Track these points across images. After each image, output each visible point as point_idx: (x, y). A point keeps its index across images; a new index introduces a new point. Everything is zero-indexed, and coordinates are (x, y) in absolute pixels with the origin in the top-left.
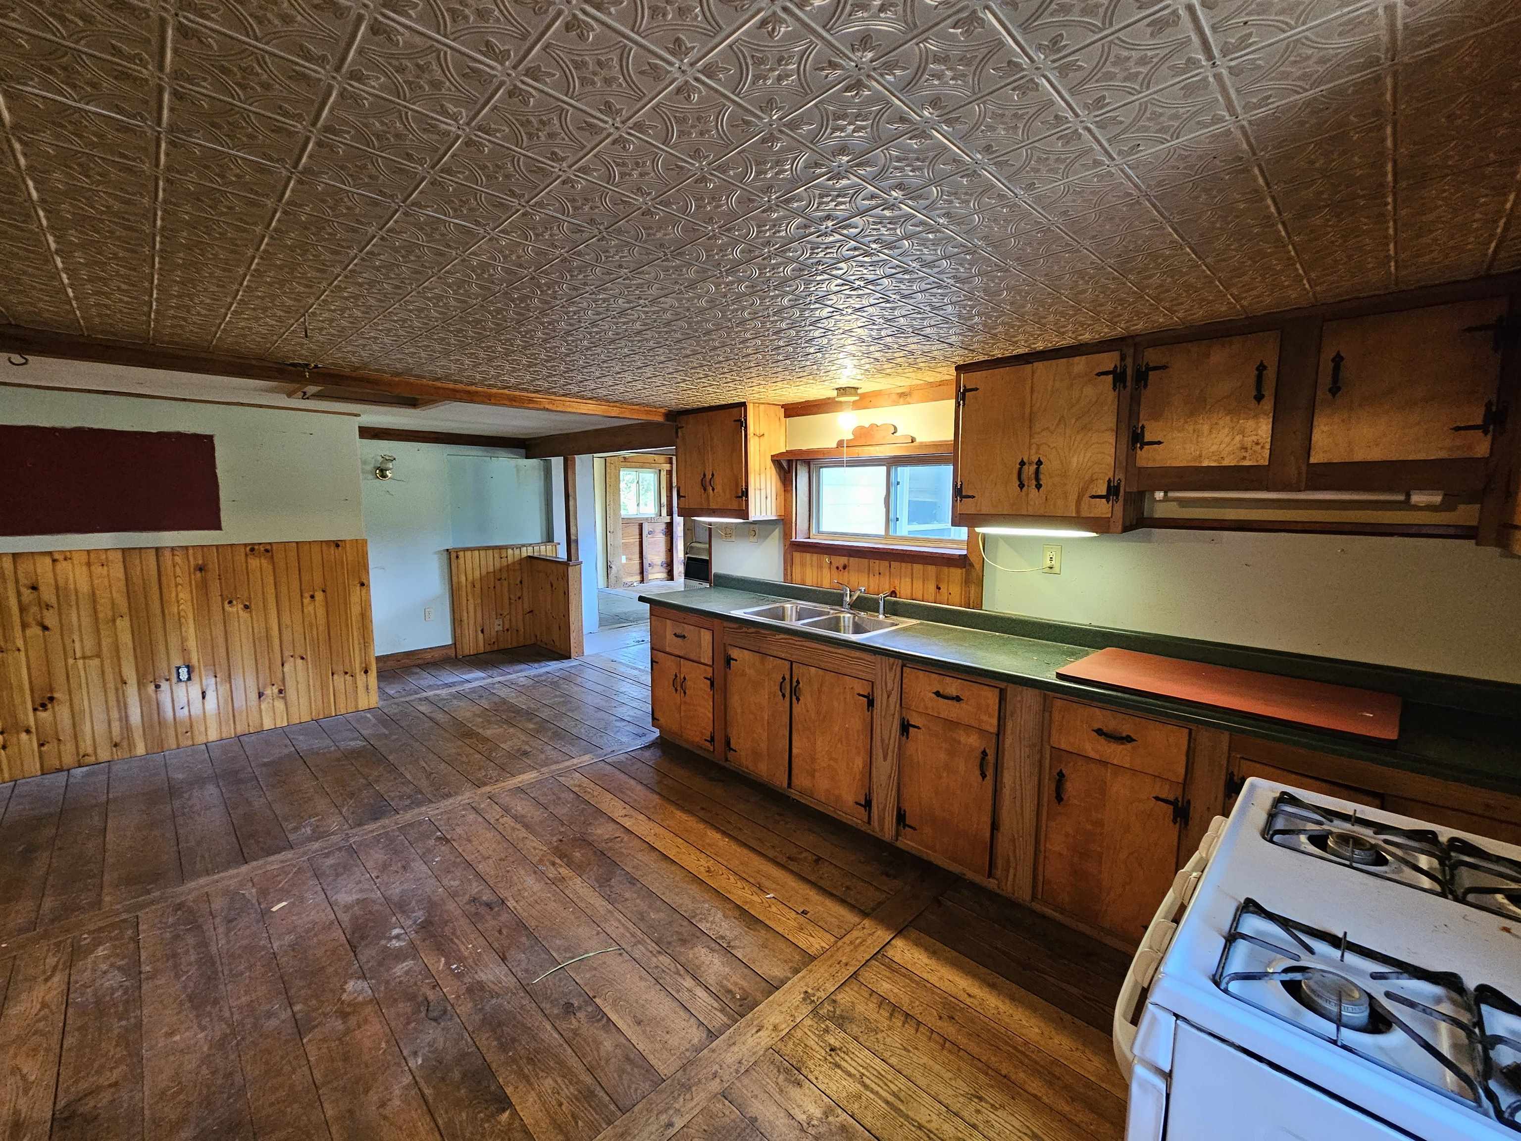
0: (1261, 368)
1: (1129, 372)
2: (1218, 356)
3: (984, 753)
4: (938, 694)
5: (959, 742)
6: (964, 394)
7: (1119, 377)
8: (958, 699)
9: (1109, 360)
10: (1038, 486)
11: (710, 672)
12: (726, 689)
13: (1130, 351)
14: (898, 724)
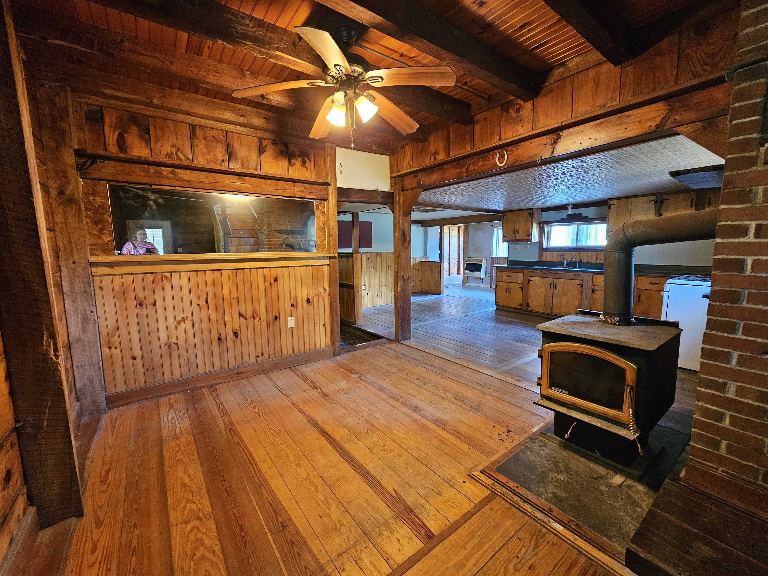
0: (692, 200)
1: (659, 201)
2: (681, 197)
7: (656, 202)
9: (653, 198)
11: (521, 285)
12: (528, 289)
13: (659, 196)
14: (591, 290)
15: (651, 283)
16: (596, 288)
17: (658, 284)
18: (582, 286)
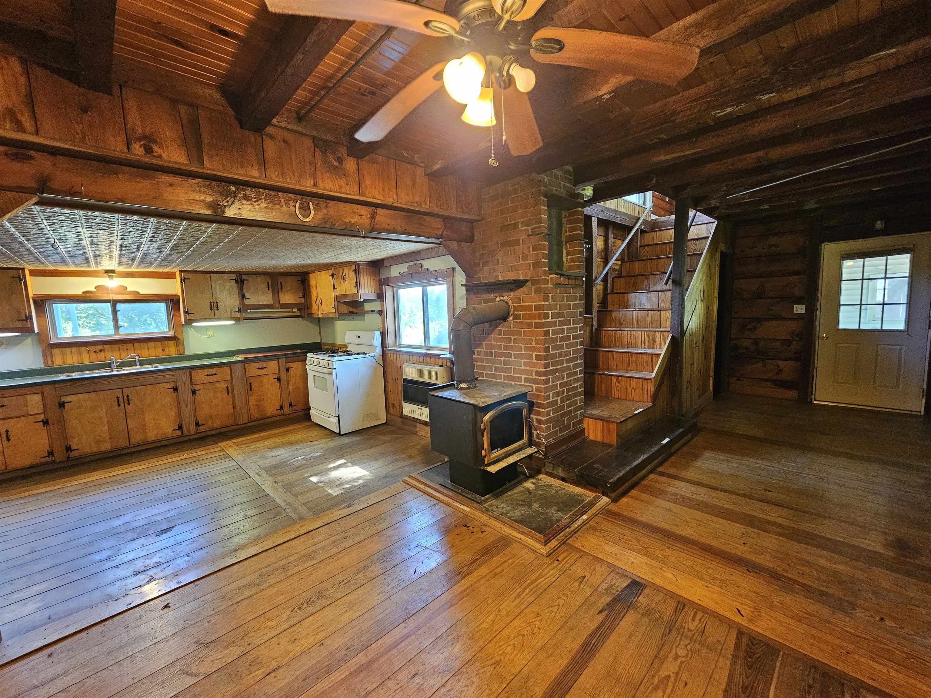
0: (268, 283)
1: (239, 280)
2: (259, 279)
3: (227, 387)
4: (207, 375)
5: (218, 388)
6: (184, 281)
7: (237, 282)
8: (216, 374)
9: (234, 276)
10: (218, 310)
11: (42, 417)
12: (62, 422)
13: (238, 275)
14: (190, 392)
15: (259, 368)
16: (197, 387)
17: (265, 368)
18: (176, 389)
